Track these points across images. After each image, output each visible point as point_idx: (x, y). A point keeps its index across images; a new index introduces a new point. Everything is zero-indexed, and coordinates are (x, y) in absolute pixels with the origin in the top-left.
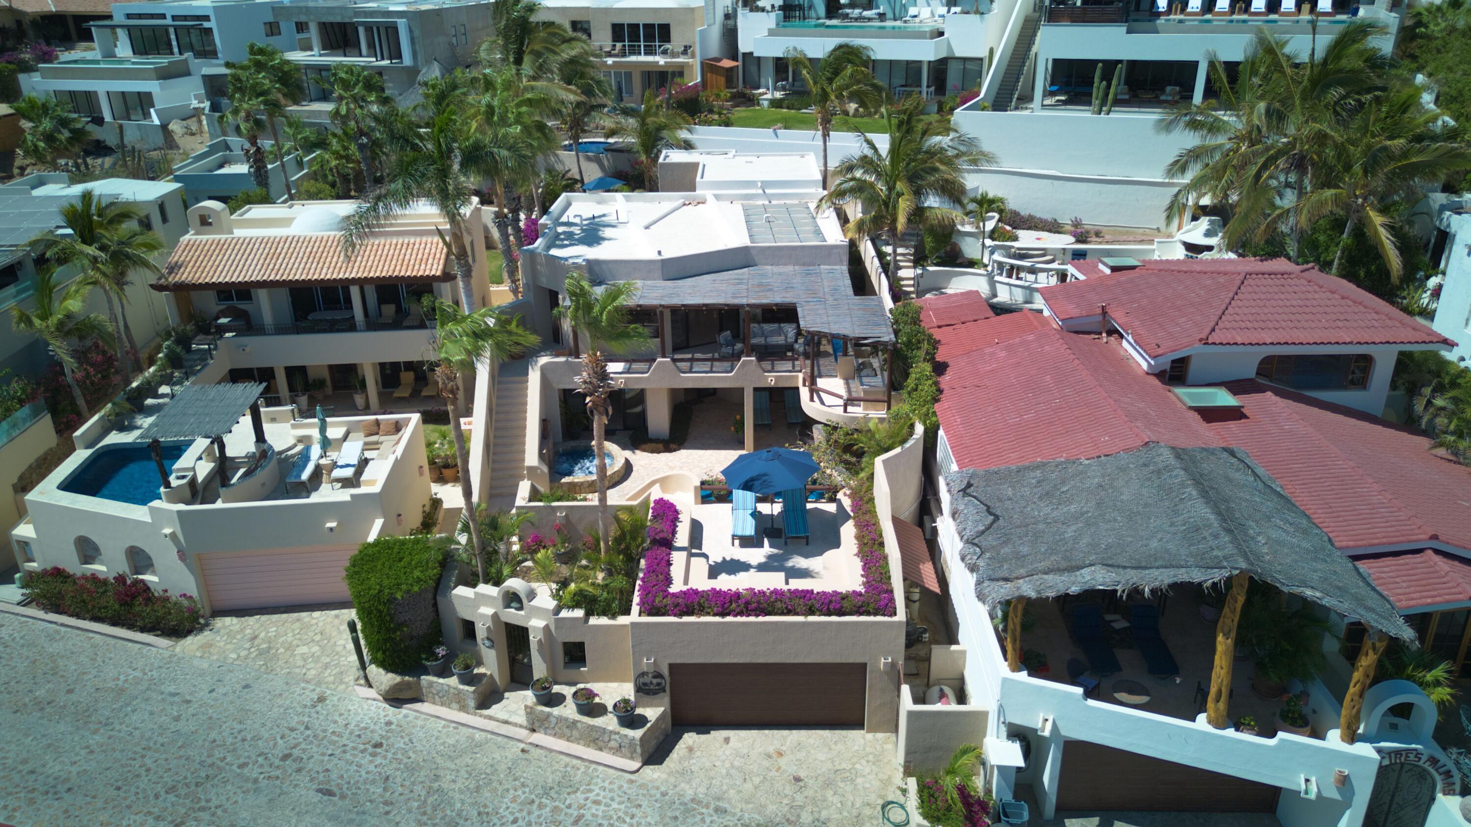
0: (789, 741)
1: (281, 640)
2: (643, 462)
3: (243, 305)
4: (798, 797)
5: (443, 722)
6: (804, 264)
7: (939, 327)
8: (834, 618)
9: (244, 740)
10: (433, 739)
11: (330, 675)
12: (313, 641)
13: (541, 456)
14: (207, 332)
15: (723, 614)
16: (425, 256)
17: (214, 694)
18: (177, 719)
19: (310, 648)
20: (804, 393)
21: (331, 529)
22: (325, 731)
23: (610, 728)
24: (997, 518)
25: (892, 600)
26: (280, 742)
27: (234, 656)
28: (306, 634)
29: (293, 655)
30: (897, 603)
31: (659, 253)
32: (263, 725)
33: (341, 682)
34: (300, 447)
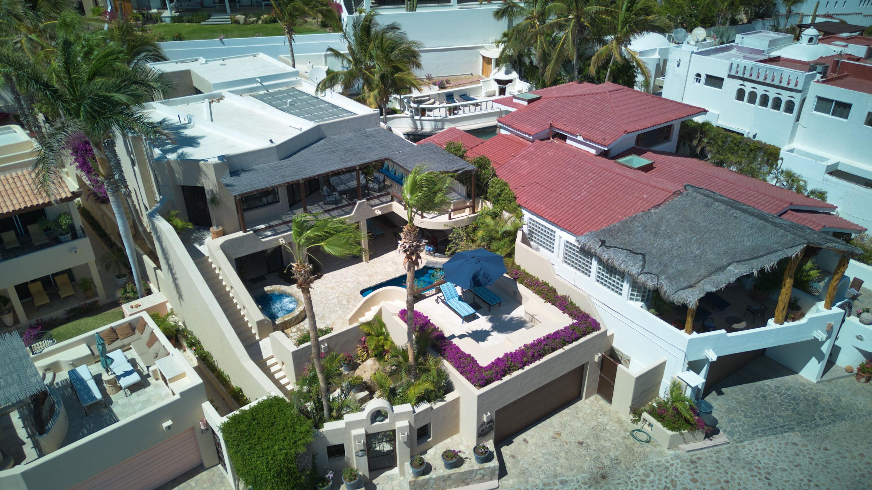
0: (555, 424)
4: (591, 452)
6: (355, 130)
8: (575, 344)
15: (522, 367)
21: (169, 427)
23: (476, 468)
24: (643, 255)
25: (595, 320)
31: (271, 141)
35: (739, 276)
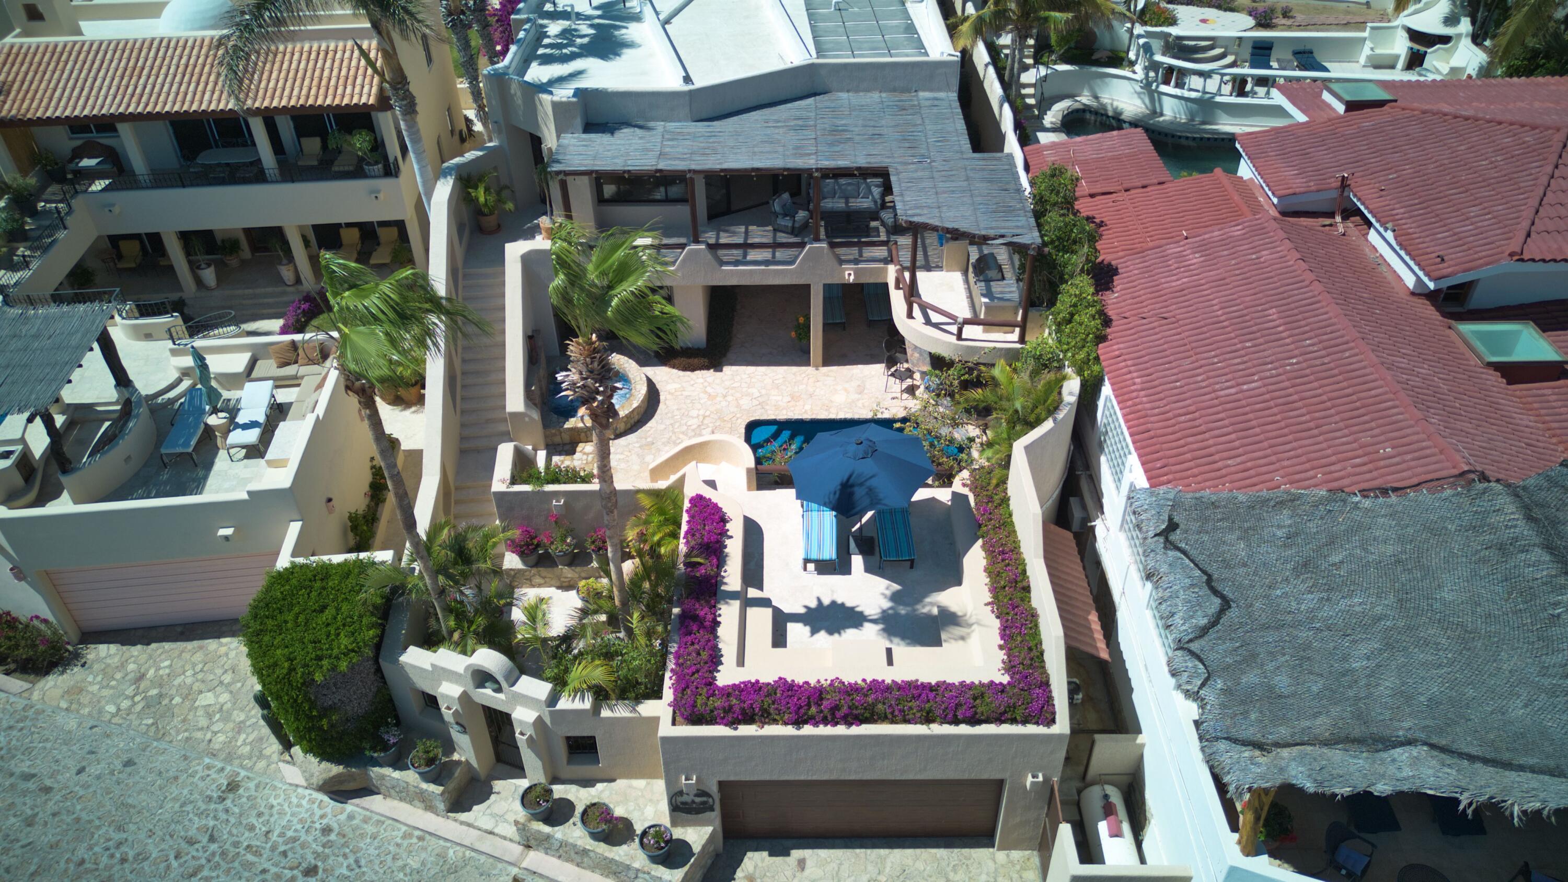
0: (889, 864)
1: (176, 682)
2: (672, 387)
3: (106, 140)
5: (404, 828)
6: (894, 90)
7: (1092, 196)
8: (964, 729)
9: (123, 860)
10: (389, 858)
11: (244, 743)
12: (221, 683)
13: (529, 395)
14: (62, 180)
15: (798, 722)
16: (352, 72)
17: (83, 777)
18: (30, 822)
19: (217, 697)
20: (897, 300)
21: (227, 538)
22: (236, 844)
23: (636, 865)
24: (1226, 603)
25: (1049, 699)
26: (175, 864)
27: (111, 708)
28: (211, 671)
29: (194, 709)
30: (1056, 702)
31: (688, 80)
32: (151, 833)
33: (261, 756)
34: (186, 384)
35: (1405, 787)
